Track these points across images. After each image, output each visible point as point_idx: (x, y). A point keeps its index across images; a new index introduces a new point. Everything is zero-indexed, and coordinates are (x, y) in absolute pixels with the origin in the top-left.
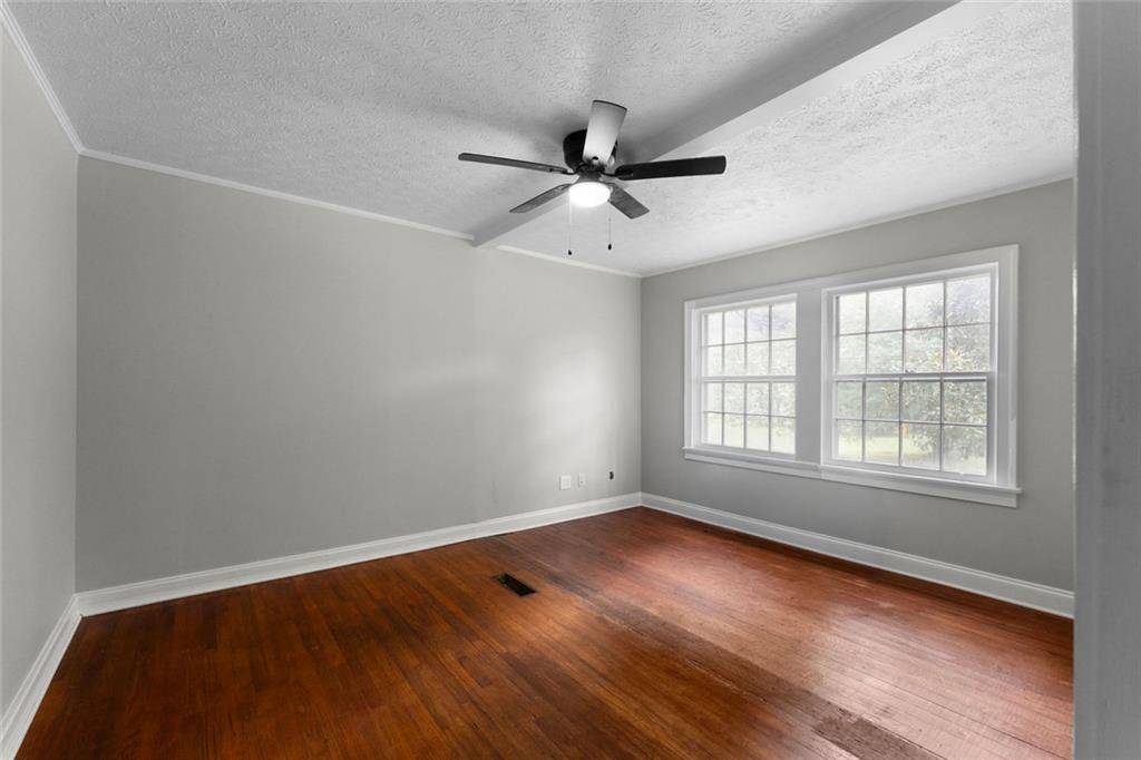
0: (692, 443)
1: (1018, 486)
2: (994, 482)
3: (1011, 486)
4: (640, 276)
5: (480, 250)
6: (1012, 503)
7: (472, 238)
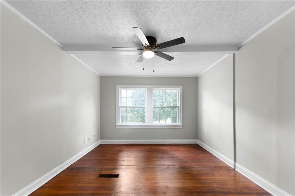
0: (119, 123)
1: (183, 124)
2: (179, 124)
3: (182, 125)
4: (100, 75)
5: (63, 52)
6: (182, 127)
7: (62, 46)
